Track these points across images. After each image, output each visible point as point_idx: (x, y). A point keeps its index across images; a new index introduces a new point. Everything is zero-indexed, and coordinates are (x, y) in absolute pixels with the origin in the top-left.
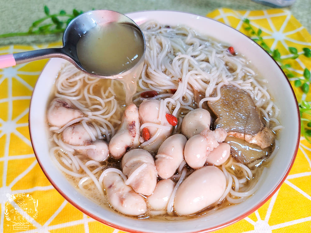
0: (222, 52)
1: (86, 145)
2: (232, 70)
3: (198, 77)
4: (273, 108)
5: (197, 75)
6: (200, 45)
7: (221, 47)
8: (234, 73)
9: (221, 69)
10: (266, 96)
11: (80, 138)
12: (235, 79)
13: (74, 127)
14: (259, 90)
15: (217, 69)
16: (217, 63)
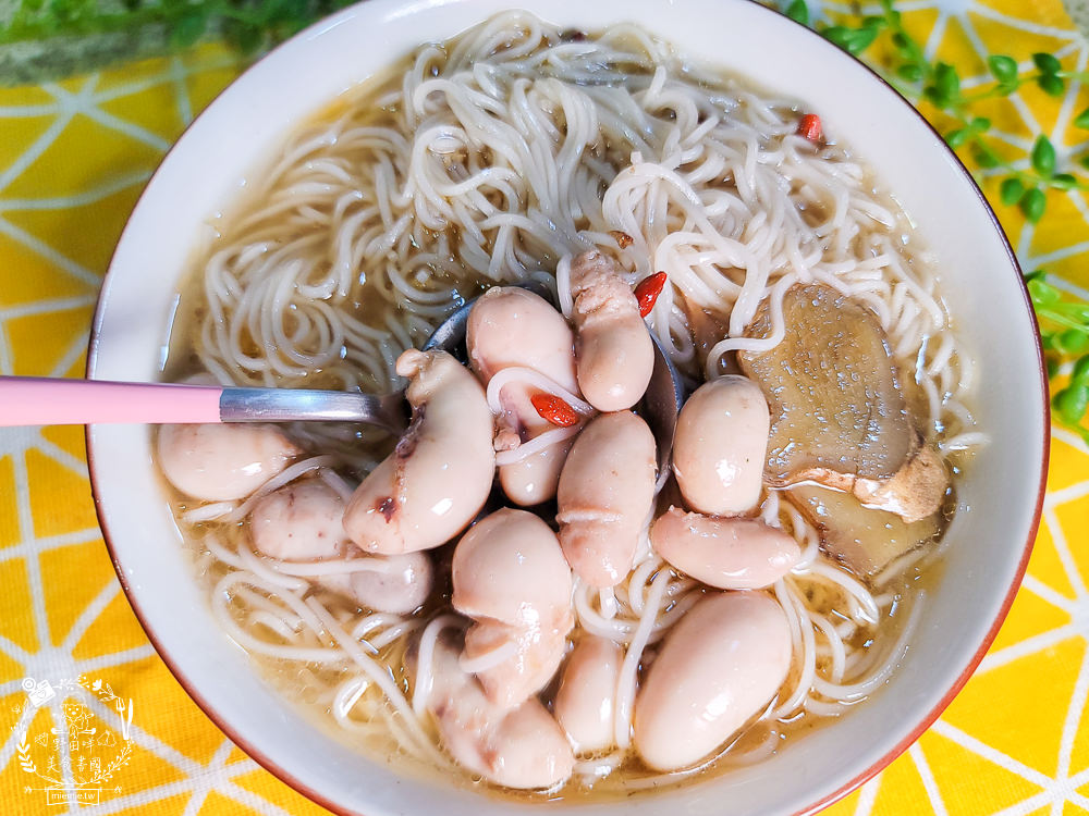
0: (780, 138)
1: (347, 559)
2: (815, 214)
3: (704, 260)
4: (954, 361)
5: (697, 247)
6: (702, 119)
7: (774, 118)
8: (823, 229)
9: (780, 215)
10: (931, 316)
11: (320, 535)
12: (829, 257)
13: (292, 497)
14: (909, 294)
15: (769, 220)
16: (765, 195)
